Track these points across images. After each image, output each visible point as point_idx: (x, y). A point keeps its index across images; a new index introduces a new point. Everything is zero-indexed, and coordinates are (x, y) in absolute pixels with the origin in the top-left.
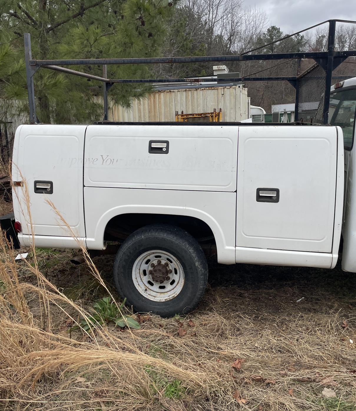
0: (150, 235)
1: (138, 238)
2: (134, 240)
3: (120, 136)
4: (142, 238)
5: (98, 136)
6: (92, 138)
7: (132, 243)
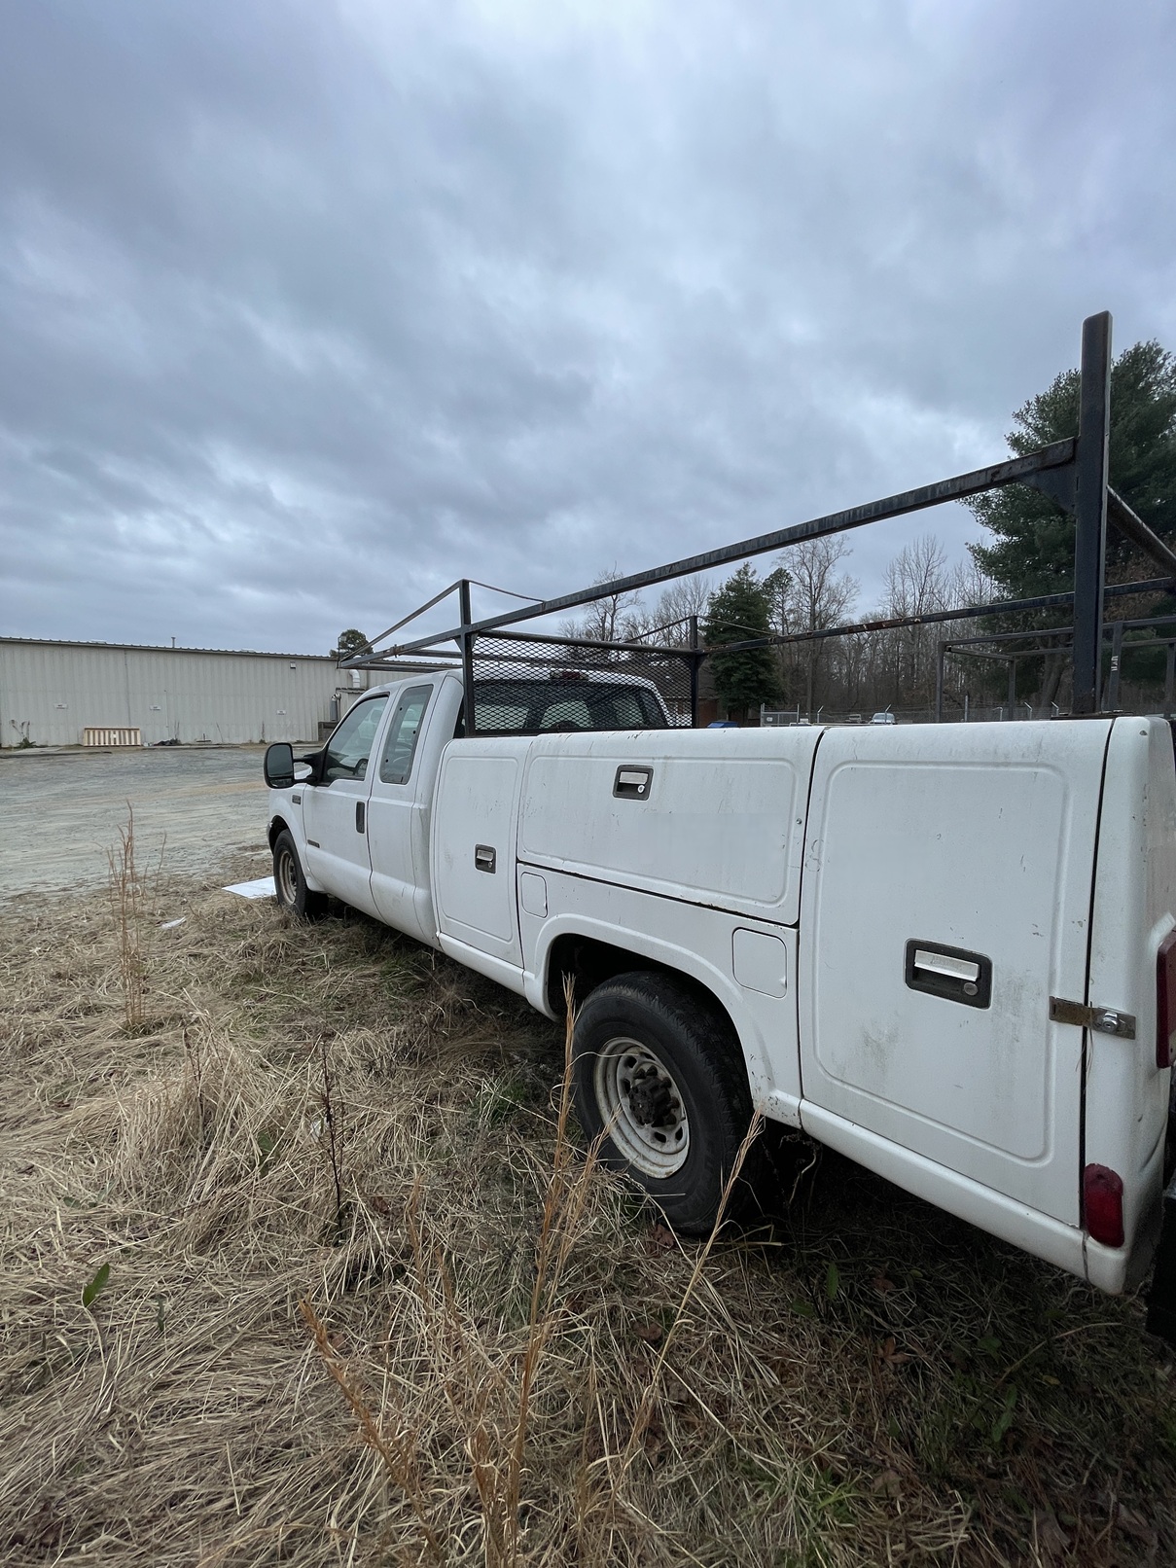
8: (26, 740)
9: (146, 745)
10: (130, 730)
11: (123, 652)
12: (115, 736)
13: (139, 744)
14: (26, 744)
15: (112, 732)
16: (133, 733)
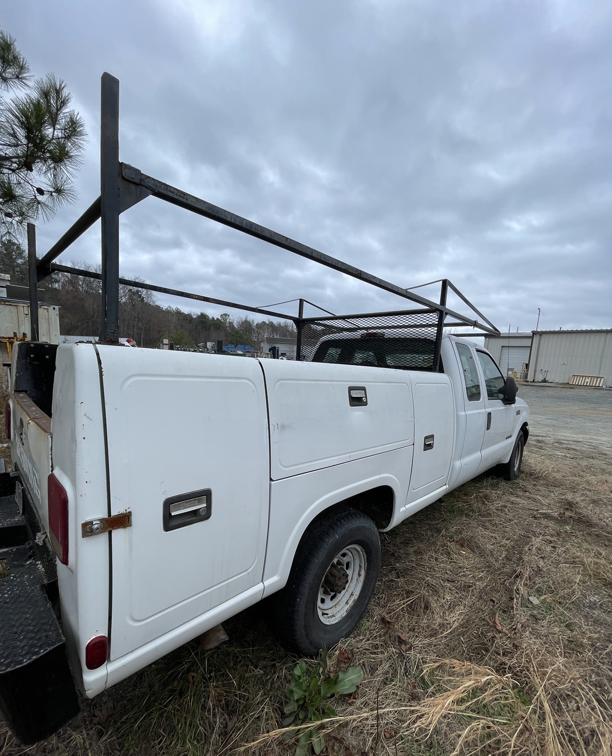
0: (344, 529)
1: (331, 541)
2: (326, 547)
3: (315, 380)
4: (336, 539)
5: (286, 380)
6: (278, 383)
7: (325, 553)
8: (545, 379)
9: (604, 387)
10: (598, 378)
11: (606, 333)
12: (588, 380)
13: (601, 385)
14: (544, 381)
15: (587, 378)
16: (599, 379)
